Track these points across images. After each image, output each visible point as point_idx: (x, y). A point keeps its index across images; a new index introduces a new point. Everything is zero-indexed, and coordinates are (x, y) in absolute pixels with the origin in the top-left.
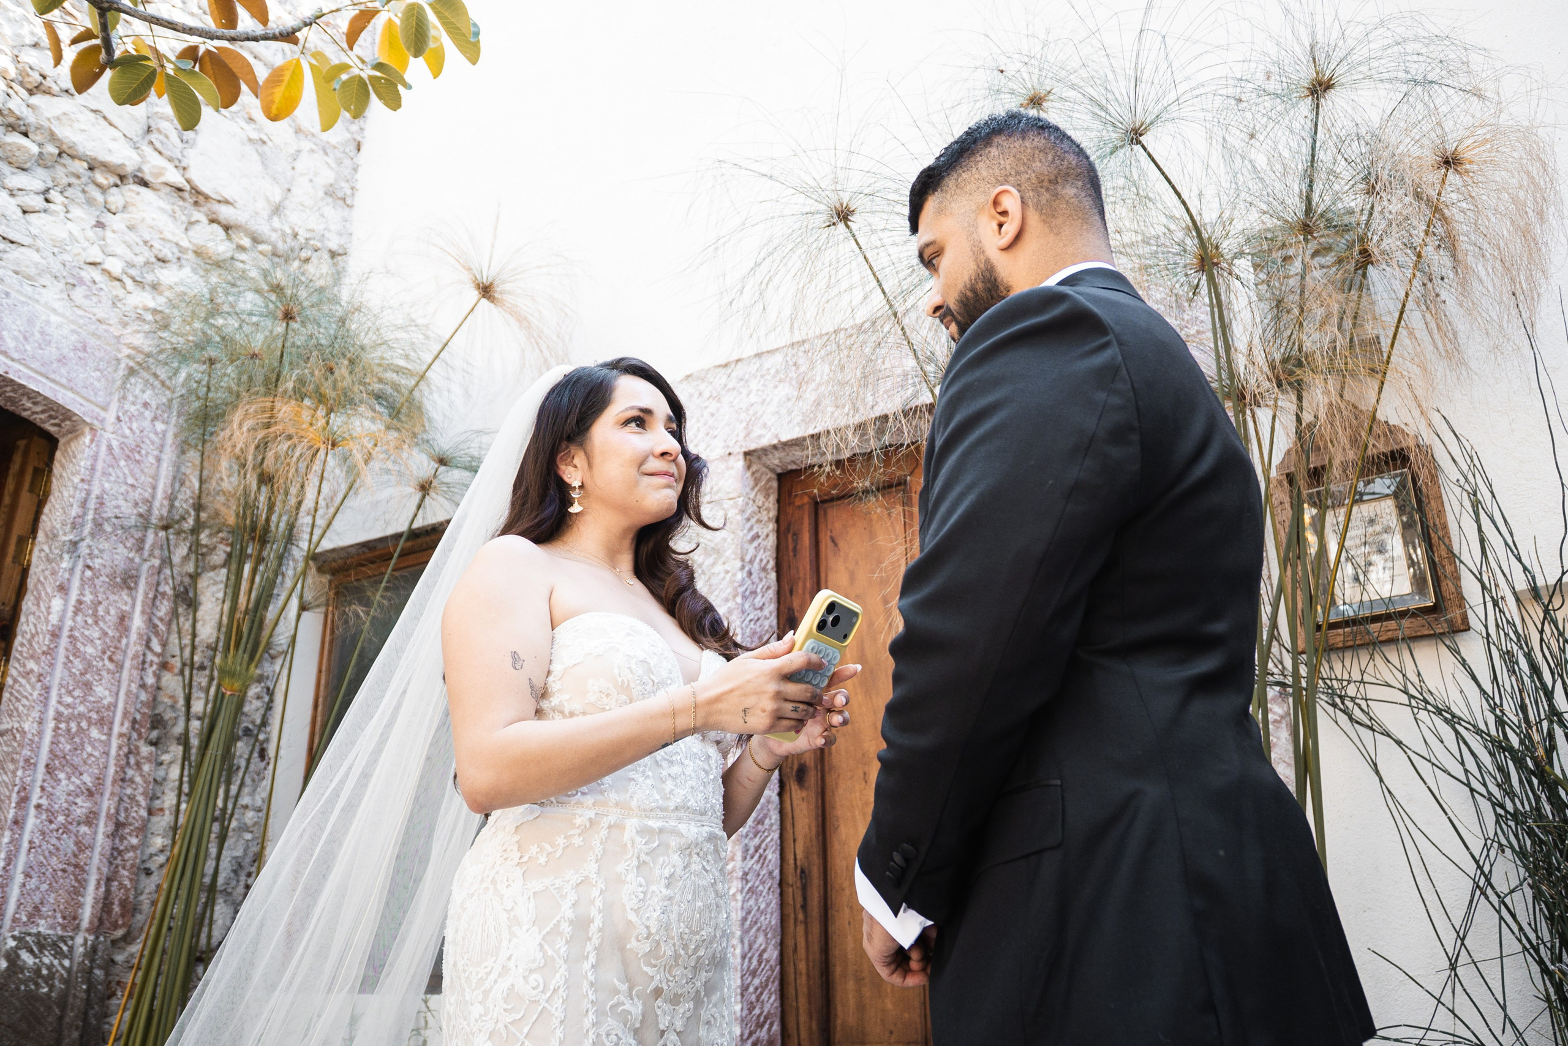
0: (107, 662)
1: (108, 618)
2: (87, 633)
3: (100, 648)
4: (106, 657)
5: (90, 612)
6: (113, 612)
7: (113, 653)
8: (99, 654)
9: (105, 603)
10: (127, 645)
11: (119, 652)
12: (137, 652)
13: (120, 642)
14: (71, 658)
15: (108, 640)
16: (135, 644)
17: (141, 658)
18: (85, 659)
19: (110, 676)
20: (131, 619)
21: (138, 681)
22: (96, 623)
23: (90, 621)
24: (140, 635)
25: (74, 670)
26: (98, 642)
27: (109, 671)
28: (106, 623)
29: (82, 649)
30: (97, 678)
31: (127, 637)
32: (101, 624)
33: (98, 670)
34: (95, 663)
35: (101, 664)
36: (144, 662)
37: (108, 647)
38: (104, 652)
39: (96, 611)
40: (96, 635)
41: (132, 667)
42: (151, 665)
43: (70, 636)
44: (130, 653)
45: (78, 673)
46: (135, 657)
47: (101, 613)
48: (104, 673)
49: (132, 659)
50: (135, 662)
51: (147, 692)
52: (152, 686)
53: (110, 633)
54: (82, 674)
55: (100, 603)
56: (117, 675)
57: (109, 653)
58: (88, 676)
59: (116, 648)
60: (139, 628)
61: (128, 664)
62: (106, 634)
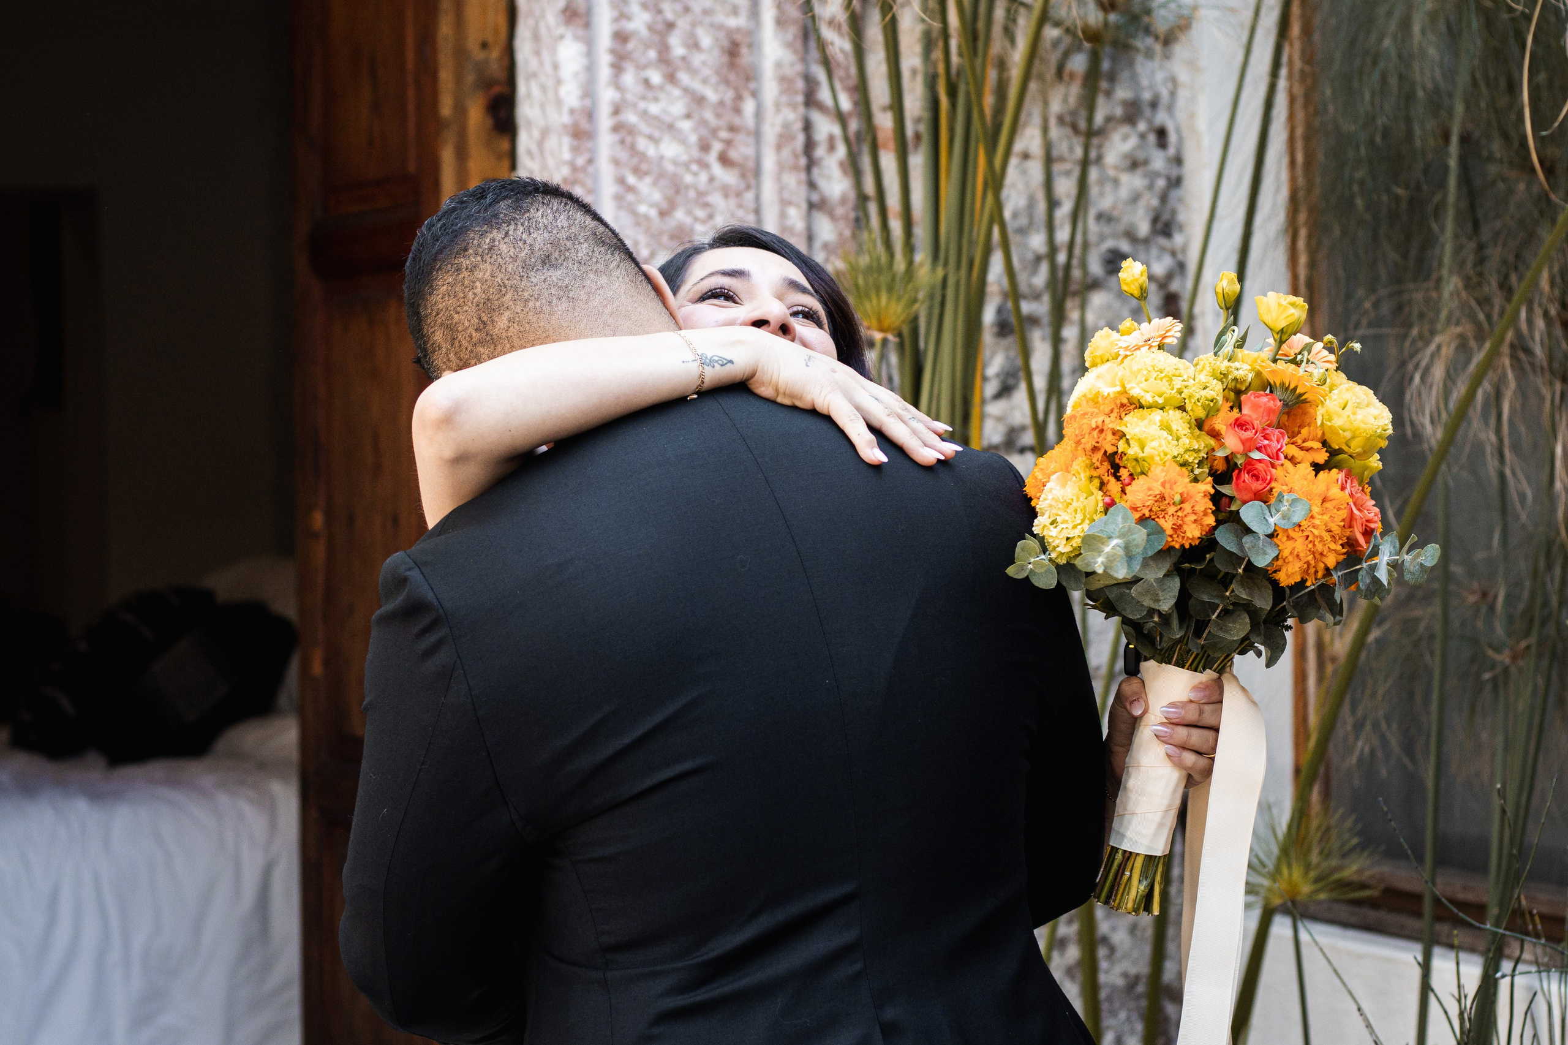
0: (717, 169)
1: (697, 59)
2: (654, 109)
3: (693, 138)
4: (712, 158)
5: (652, 54)
6: (706, 40)
7: (729, 143)
8: (696, 153)
9: (683, 24)
10: (759, 114)
11: (740, 138)
12: (786, 126)
13: (737, 111)
14: (631, 180)
15: (709, 115)
16: (778, 107)
17: (801, 139)
18: (662, 175)
19: (733, 202)
20: (754, 45)
21: (800, 194)
22: (671, 78)
23: (656, 77)
24: (784, 81)
25: (643, 209)
26: (686, 125)
27: (726, 191)
28: (693, 72)
29: (651, 151)
30: (701, 213)
31: (755, 94)
32: (684, 77)
33: (701, 194)
34: (688, 179)
35: (703, 177)
36: (809, 146)
37: (714, 132)
38: (705, 147)
39: (664, 50)
40: (678, 108)
41: (781, 167)
42: (832, 147)
43: (616, 129)
44: (770, 133)
45: (653, 213)
46: (784, 139)
47: (678, 49)
48: (716, 199)
49: (779, 147)
50: (786, 152)
51: (832, 217)
52: (843, 200)
53: (712, 95)
54: (663, 214)
55: (670, 26)
56: (749, 196)
57: (717, 147)
58: (680, 215)
59: (732, 129)
60: (779, 65)
61: (769, 162)
62: (699, 100)
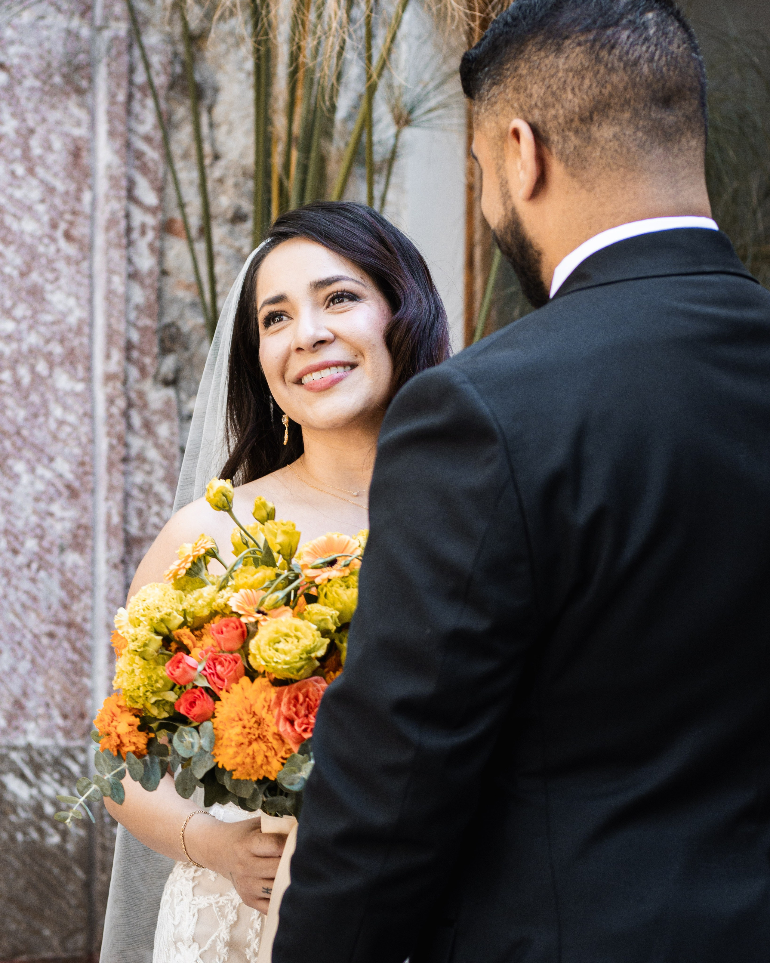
0: (62, 243)
1: (51, 158)
2: (18, 194)
3: (46, 219)
4: (59, 234)
5: (18, 152)
6: (57, 144)
7: (71, 224)
8: (47, 229)
9: (41, 131)
10: (94, 203)
11: (80, 220)
12: (113, 213)
13: (78, 199)
15: (57, 201)
16: (108, 198)
17: (123, 224)
18: (22, 245)
19: (73, 269)
20: (92, 151)
21: (122, 267)
22: (31, 171)
23: (20, 170)
24: (112, 178)
26: (41, 208)
27: (68, 260)
28: (47, 168)
29: (15, 226)
30: (50, 276)
31: (91, 188)
32: (40, 171)
33: (50, 261)
34: (41, 249)
35: (52, 249)
36: (129, 230)
37: (61, 214)
38: (54, 226)
39: (26, 150)
40: (35, 194)
41: (109, 244)
42: (143, 232)
44: (102, 218)
45: (15, 274)
46: (111, 223)
47: (37, 150)
48: (61, 265)
49: (108, 229)
50: (112, 234)
51: (141, 283)
52: (151, 273)
53: (60, 186)
54: (23, 274)
55: (32, 131)
56: (85, 265)
57: (63, 226)
58: (34, 277)
59: (74, 213)
60: (109, 167)
61: (100, 240)
62: (51, 190)
